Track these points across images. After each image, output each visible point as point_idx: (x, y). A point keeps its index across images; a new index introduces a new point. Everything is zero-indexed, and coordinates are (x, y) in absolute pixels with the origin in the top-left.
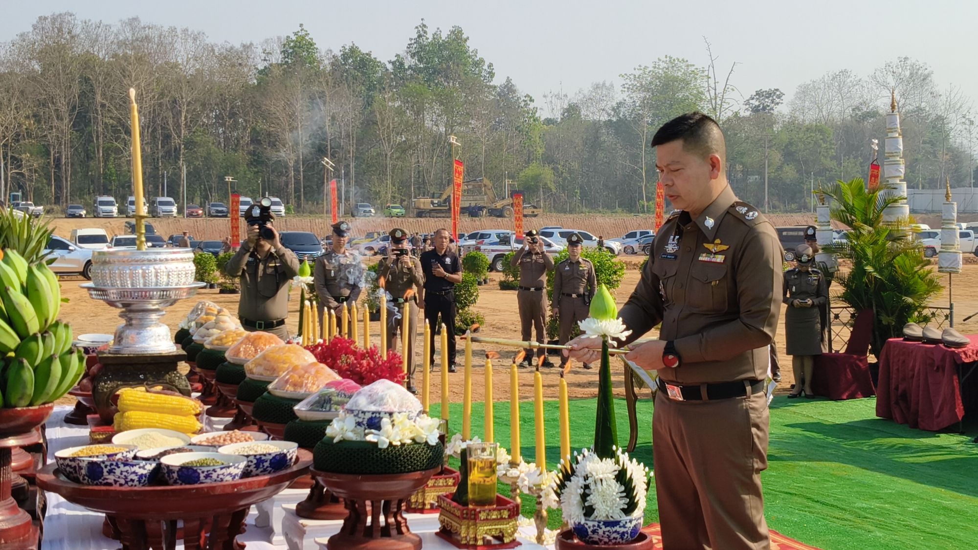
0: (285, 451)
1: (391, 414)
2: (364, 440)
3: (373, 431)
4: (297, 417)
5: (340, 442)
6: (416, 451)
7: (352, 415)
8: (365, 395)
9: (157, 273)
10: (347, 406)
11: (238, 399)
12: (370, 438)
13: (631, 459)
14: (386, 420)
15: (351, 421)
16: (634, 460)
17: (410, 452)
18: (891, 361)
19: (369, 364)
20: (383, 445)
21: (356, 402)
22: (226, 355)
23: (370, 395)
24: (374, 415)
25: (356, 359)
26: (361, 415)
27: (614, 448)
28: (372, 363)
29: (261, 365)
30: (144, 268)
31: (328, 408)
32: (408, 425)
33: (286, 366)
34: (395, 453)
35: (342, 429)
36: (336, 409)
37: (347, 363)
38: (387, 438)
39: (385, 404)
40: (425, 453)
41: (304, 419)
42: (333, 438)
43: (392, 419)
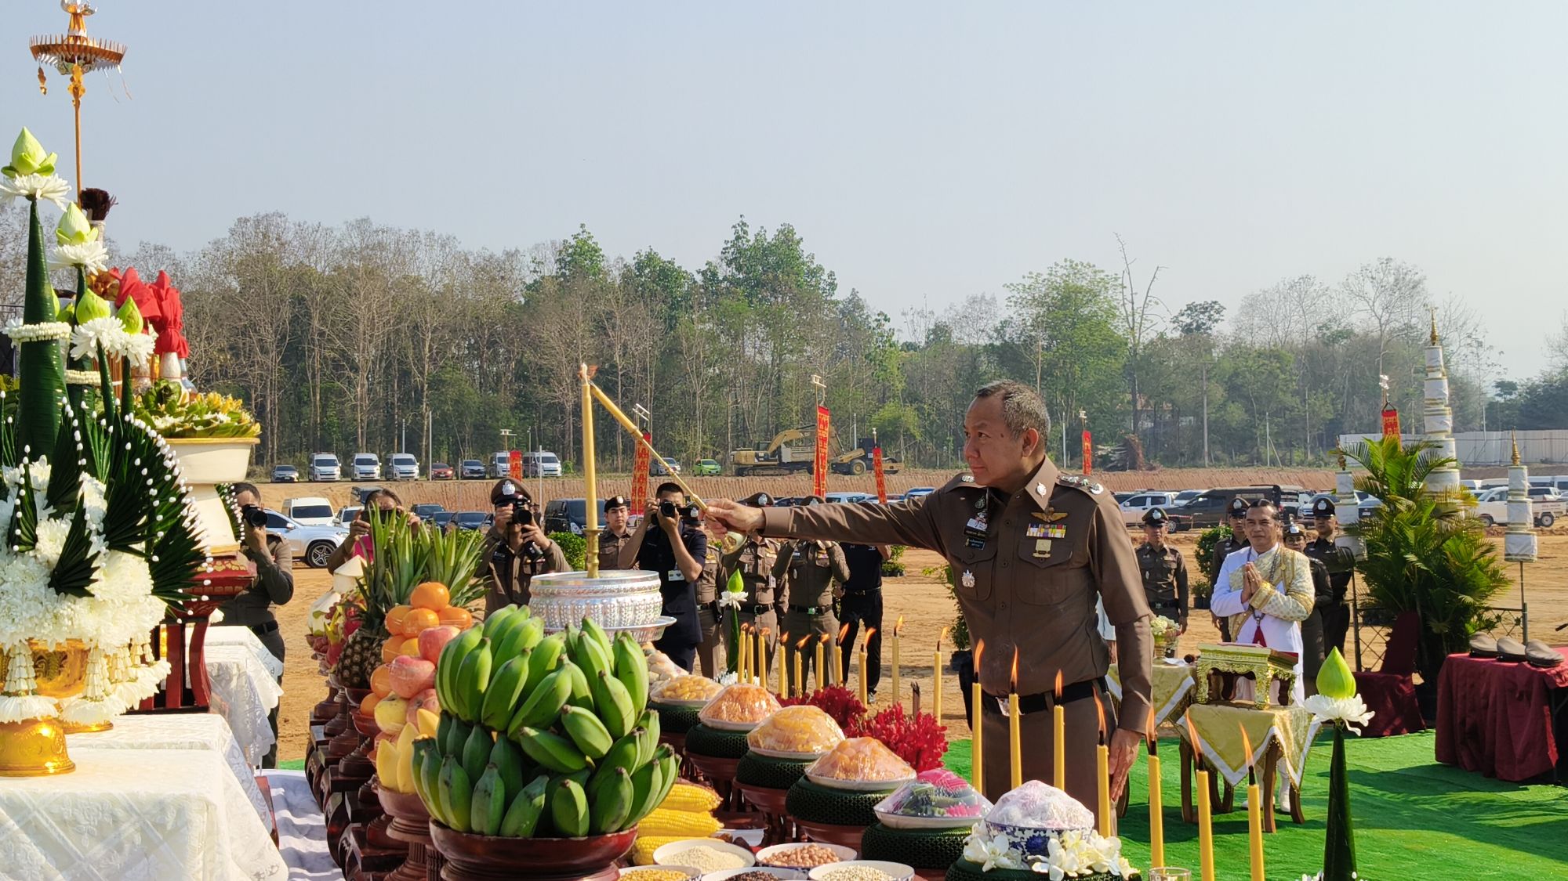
1: (1060, 832)
2: (1027, 869)
3: (1040, 857)
4: (880, 822)
5: (992, 870)
7: (1004, 832)
8: (1015, 803)
9: (621, 607)
11: (737, 780)
12: (1037, 867)
14: (1053, 841)
15: (1002, 841)
18: (1454, 686)
20: (1056, 877)
21: (1007, 815)
22: (701, 715)
23: (1024, 804)
24: (1037, 834)
26: (1017, 833)
29: (771, 735)
30: (605, 601)
32: (1082, 848)
35: (994, 853)
36: (943, 814)
38: (1060, 867)
39: (1048, 819)
41: (895, 826)
42: (982, 865)
43: (1061, 840)
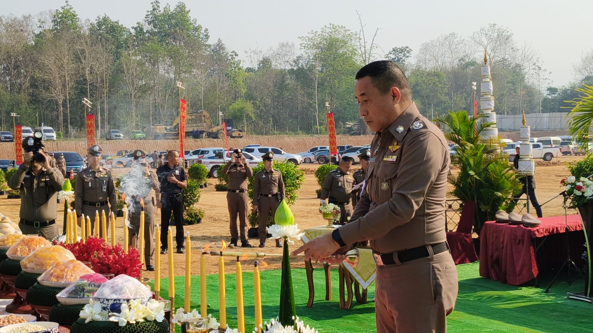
0: (49, 330)
2: (108, 320)
3: (115, 313)
4: (59, 303)
5: (90, 322)
6: (147, 328)
7: (99, 302)
8: (110, 286)
10: (96, 295)
11: (16, 286)
12: (113, 319)
13: (305, 326)
14: (124, 305)
15: (98, 307)
16: (308, 326)
17: (143, 328)
18: (488, 238)
19: (114, 258)
20: (122, 324)
21: (102, 292)
22: (7, 253)
23: (112, 287)
24: (115, 302)
25: (105, 254)
26: (106, 302)
27: (293, 318)
28: (117, 257)
29: (32, 262)
31: (82, 296)
32: (141, 308)
33: (52, 262)
34: (132, 330)
35: (92, 313)
36: (88, 296)
37: (98, 257)
38: (126, 319)
39: (124, 294)
40: (154, 328)
41: (64, 304)
42: (85, 319)
43: (129, 304)
